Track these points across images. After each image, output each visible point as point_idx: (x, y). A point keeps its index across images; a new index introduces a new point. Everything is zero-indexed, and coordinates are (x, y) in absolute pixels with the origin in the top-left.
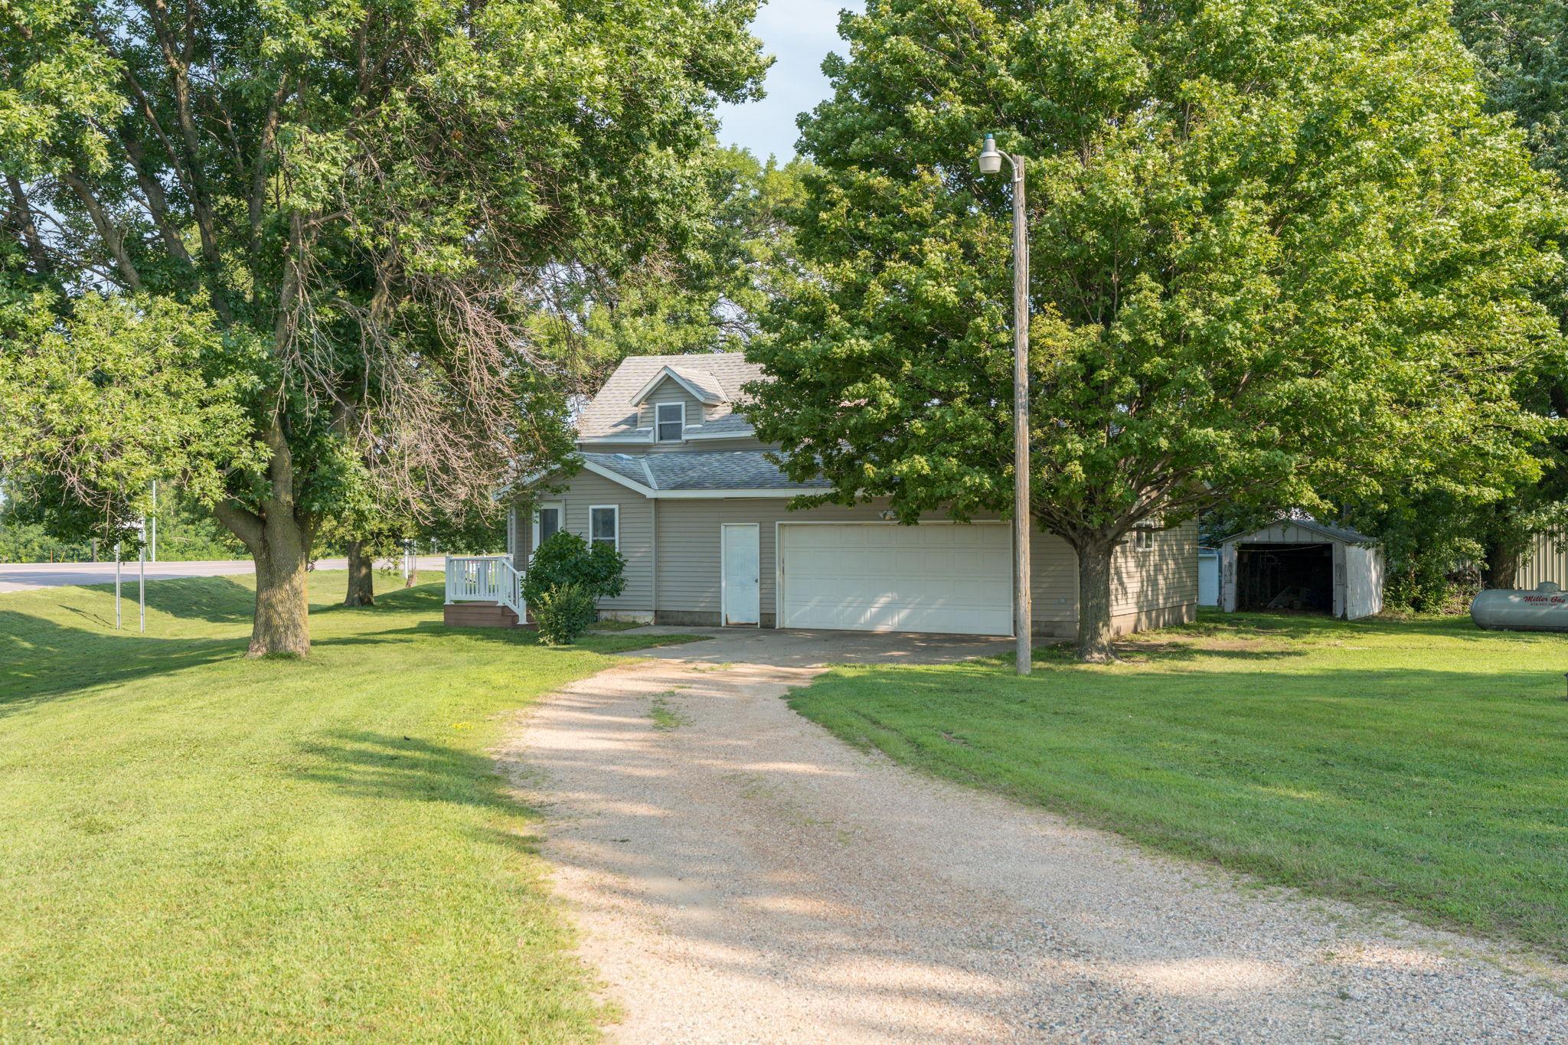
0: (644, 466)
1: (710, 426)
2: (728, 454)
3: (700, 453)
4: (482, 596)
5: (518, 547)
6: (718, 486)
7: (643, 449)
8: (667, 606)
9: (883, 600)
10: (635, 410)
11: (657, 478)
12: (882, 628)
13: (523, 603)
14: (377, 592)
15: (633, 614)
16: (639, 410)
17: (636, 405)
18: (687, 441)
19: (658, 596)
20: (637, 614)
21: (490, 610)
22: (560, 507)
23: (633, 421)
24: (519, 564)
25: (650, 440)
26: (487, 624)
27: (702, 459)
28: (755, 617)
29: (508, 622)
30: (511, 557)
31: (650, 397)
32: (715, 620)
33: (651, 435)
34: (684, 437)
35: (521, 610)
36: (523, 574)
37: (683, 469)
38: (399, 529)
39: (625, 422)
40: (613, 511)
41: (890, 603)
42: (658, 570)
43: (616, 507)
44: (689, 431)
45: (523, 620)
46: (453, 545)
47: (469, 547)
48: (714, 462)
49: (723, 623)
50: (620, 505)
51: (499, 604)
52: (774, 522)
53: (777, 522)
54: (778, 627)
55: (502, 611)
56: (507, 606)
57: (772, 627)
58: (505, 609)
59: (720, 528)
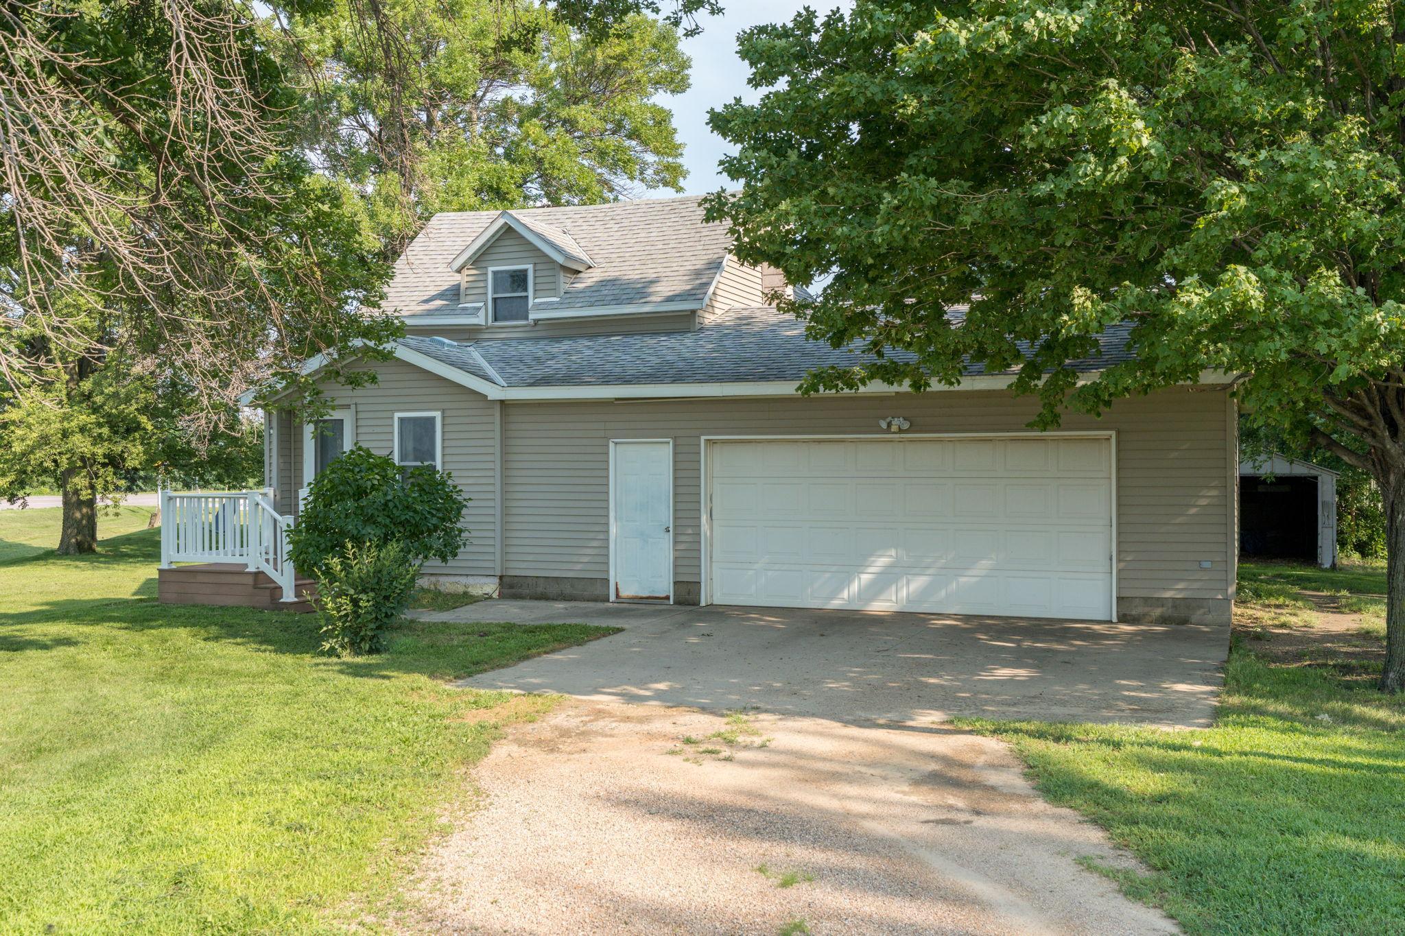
0: (475, 355)
1: (571, 297)
2: (602, 340)
3: (558, 339)
4: (225, 557)
5: (280, 477)
6: (606, 380)
7: (468, 334)
8: (520, 568)
9: (881, 562)
10: (457, 278)
11: (501, 371)
12: (881, 606)
13: (289, 568)
14: (101, 535)
15: (463, 580)
16: (462, 279)
17: (459, 271)
18: (536, 322)
19: (504, 553)
20: (470, 580)
21: (236, 579)
22: (347, 417)
23: (454, 294)
24: (285, 504)
25: (479, 320)
26: (230, 601)
27: (566, 345)
28: (663, 585)
29: (265, 599)
30: (270, 492)
31: (479, 259)
32: (598, 591)
33: (482, 313)
34: (533, 316)
35: (285, 578)
36: (290, 519)
37: (537, 359)
38: (121, 456)
39: (441, 296)
40: (432, 420)
41: (892, 566)
42: (506, 512)
43: (437, 415)
44: (539, 307)
45: (289, 596)
46: (202, 478)
47: (220, 479)
48: (584, 350)
49: (612, 597)
50: (443, 411)
51: (251, 569)
52: (699, 437)
53: (703, 438)
54: (703, 603)
55: (256, 581)
56: (263, 573)
57: (694, 604)
58: (261, 576)
59: (607, 446)
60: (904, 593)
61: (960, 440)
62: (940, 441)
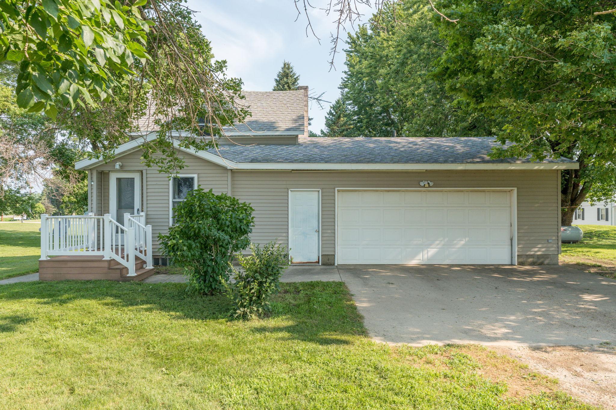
1: (238, 127)
5: (97, 207)
9: (416, 243)
21: (96, 264)
22: (137, 177)
28: (316, 257)
29: (116, 275)
35: (130, 263)
40: (192, 179)
43: (196, 176)
45: (132, 273)
49: (290, 263)
50: (198, 174)
51: (107, 258)
52: (334, 189)
53: (336, 189)
54: (336, 264)
55: (110, 264)
56: (114, 260)
57: (331, 265)
58: (112, 262)
59: (288, 192)
60: (425, 257)
61: (450, 191)
62: (441, 191)
